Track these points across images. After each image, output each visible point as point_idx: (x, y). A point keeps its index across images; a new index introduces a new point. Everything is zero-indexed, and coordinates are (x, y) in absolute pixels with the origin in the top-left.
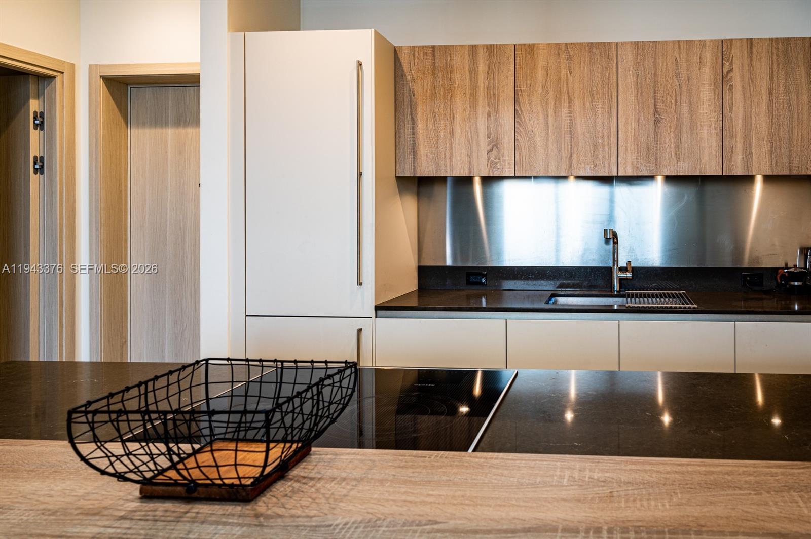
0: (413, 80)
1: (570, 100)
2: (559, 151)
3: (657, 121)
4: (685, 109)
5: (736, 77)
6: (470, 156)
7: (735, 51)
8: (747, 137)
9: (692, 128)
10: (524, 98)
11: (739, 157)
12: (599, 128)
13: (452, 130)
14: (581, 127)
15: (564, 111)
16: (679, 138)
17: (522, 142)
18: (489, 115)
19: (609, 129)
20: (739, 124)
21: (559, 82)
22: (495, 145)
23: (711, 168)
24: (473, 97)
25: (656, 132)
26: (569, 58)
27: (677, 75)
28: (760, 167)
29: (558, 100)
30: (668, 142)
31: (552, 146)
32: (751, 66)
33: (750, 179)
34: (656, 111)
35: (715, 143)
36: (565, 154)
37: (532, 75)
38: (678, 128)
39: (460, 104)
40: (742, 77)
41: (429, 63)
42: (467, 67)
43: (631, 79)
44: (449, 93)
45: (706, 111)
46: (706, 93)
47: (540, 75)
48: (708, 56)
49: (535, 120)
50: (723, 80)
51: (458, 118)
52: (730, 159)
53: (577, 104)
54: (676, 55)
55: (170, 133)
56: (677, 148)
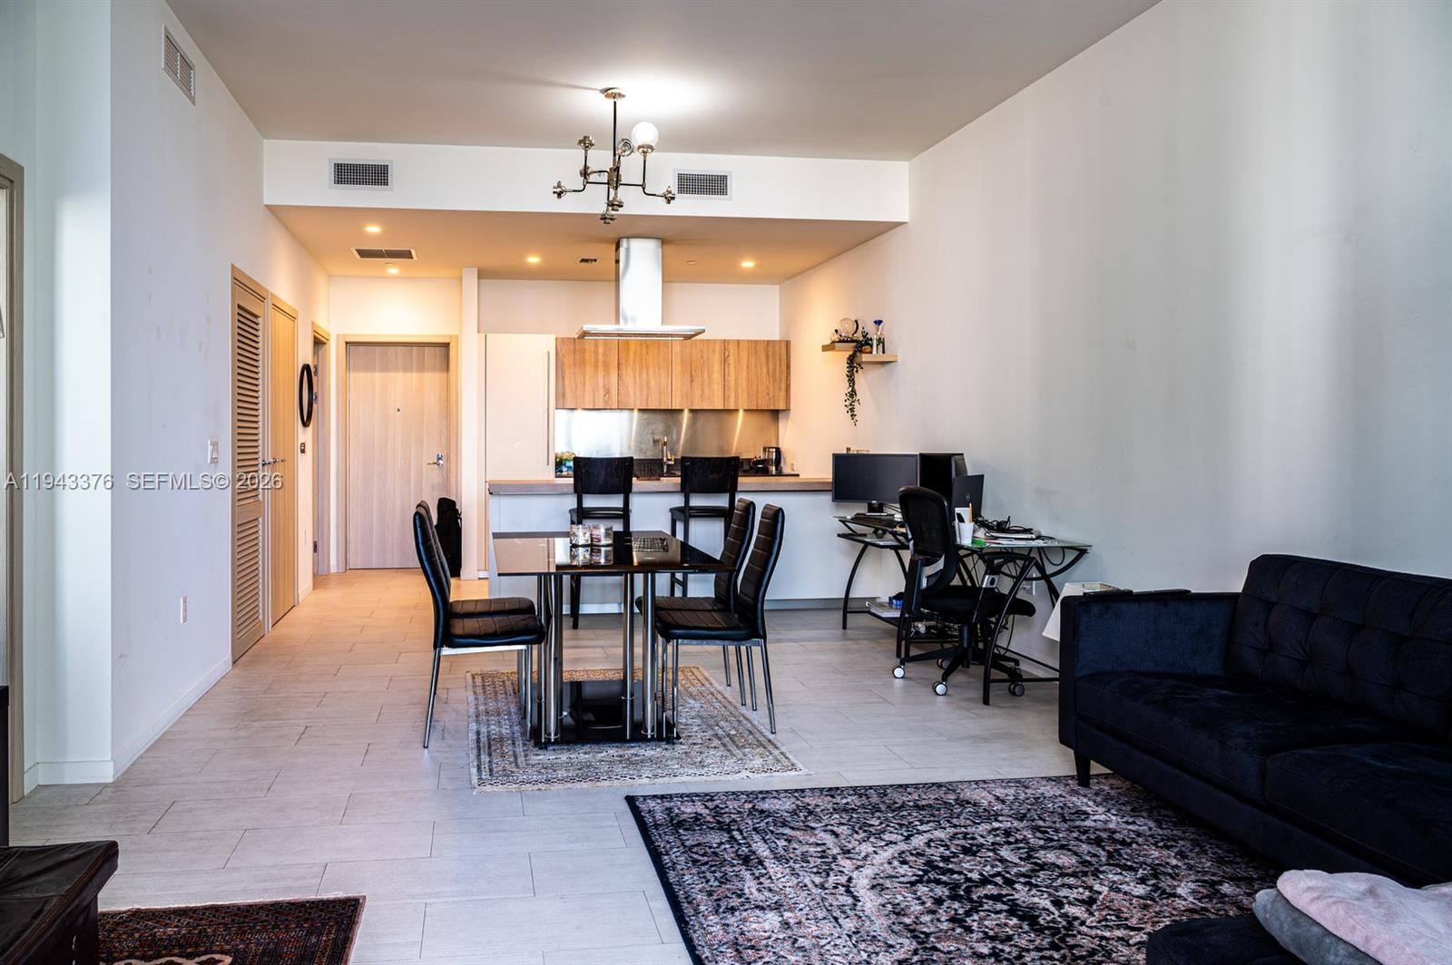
0: (563, 356)
1: (647, 369)
2: (641, 395)
3: (692, 381)
4: (706, 375)
5: (731, 360)
6: (594, 398)
7: (731, 346)
8: (736, 391)
9: (709, 384)
10: (623, 367)
11: (732, 400)
12: (662, 383)
13: (584, 384)
14: (653, 383)
15: (644, 376)
16: (703, 390)
17: (622, 391)
18: (604, 376)
19: (667, 385)
20: (732, 383)
21: (641, 359)
22: (607, 392)
23: (720, 407)
24: (596, 366)
25: (691, 387)
26: (647, 347)
27: (702, 357)
28: (744, 404)
29: (641, 368)
30: (698, 392)
31: (638, 393)
32: (739, 354)
33: (737, 410)
34: (691, 376)
35: (721, 392)
36: (645, 396)
37: (627, 355)
38: (703, 384)
39: (589, 370)
40: (734, 359)
41: (572, 347)
42: (592, 350)
43: (679, 360)
44: (583, 363)
45: (717, 376)
46: (717, 367)
47: (632, 356)
48: (717, 348)
49: (629, 379)
50: (725, 360)
51: (587, 377)
52: (728, 401)
53: (651, 371)
54: (702, 347)
55: (377, 376)
56: (702, 395)
